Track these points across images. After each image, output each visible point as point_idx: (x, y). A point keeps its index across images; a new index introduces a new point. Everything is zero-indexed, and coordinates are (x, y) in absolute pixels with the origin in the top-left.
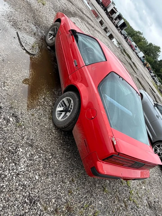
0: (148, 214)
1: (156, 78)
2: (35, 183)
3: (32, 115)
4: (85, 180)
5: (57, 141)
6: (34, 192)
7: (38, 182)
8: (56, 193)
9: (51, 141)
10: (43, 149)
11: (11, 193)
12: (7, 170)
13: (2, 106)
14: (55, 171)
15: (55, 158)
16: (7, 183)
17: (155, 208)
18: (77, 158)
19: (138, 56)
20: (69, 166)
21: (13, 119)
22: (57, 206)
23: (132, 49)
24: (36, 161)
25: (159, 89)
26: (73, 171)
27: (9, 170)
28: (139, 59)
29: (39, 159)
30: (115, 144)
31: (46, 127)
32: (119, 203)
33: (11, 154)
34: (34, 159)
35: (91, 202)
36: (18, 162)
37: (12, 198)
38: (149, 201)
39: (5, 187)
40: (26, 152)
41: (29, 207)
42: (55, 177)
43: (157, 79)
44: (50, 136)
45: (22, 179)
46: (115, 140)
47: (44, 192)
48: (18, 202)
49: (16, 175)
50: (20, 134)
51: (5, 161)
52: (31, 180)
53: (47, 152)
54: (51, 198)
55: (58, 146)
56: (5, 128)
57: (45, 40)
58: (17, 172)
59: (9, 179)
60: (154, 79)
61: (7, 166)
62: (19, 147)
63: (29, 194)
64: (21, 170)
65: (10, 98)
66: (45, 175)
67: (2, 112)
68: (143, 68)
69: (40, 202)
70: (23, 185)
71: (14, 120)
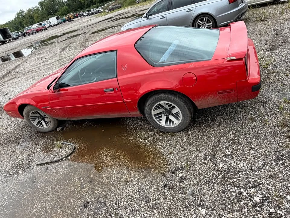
0: (281, 53)
1: (92, 11)
2: (259, 154)
3: (171, 153)
4: (249, 107)
5: (203, 130)
6: (270, 155)
7: (258, 152)
8: (268, 135)
9: (204, 136)
10: (217, 145)
11: (274, 176)
12: (248, 179)
13: (162, 184)
14: (242, 135)
15: (226, 134)
16: (263, 180)
17: (273, 45)
18: (223, 112)
19: (54, 26)
20: (234, 121)
21: (179, 174)
22: (283, 136)
23: (43, 30)
24: (232, 152)
25: (109, 11)
26: (240, 117)
27: (247, 178)
28: (59, 25)
29: (230, 149)
30: (234, 58)
31: (185, 140)
32: (272, 78)
33: (228, 176)
34: (230, 154)
35: (274, 104)
36: (236, 169)
37: (280, 176)
38: (266, 50)
39: (268, 182)
40: (223, 161)
41: (287, 161)
42: (249, 135)
43: (94, 10)
44: (197, 136)
45: (256, 166)
46: (230, 57)
47: (269, 147)
48: (284, 170)
49: (253, 171)
50: (200, 166)
51: (238, 182)
52: (257, 158)
53: (219, 141)
54: (275, 141)
55: (211, 130)
56: (193, 181)
57: (46, 132)
58: (249, 170)
59: (259, 178)
60: (92, 14)
61: (244, 180)
62: (217, 167)
63: (273, 160)
64: (246, 167)
65: (149, 176)
66: (248, 145)
67: (171, 184)
68: (75, 24)
69: (281, 151)
70: (264, 165)
71: (181, 173)
